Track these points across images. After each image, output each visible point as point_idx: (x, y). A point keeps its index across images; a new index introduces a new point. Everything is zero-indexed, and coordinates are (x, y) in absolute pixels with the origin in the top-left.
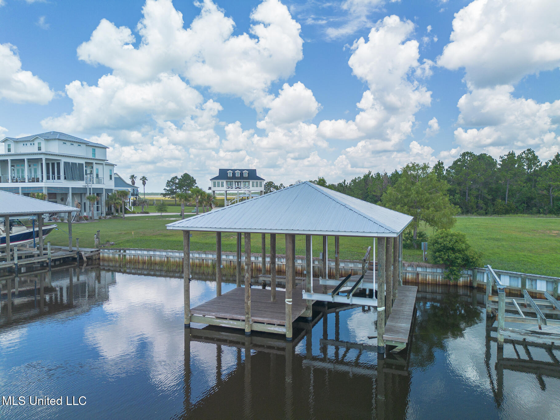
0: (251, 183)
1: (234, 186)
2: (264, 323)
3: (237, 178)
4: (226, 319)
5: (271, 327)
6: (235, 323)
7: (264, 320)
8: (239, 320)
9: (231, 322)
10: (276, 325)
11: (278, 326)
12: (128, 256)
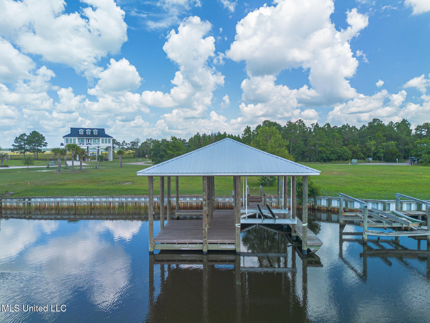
0: (101, 140)
1: (85, 142)
2: (218, 244)
3: (88, 136)
4: (186, 243)
5: (223, 246)
6: (193, 246)
7: (218, 241)
8: (197, 243)
9: (190, 245)
10: (227, 244)
11: (229, 245)
12: (34, 204)
